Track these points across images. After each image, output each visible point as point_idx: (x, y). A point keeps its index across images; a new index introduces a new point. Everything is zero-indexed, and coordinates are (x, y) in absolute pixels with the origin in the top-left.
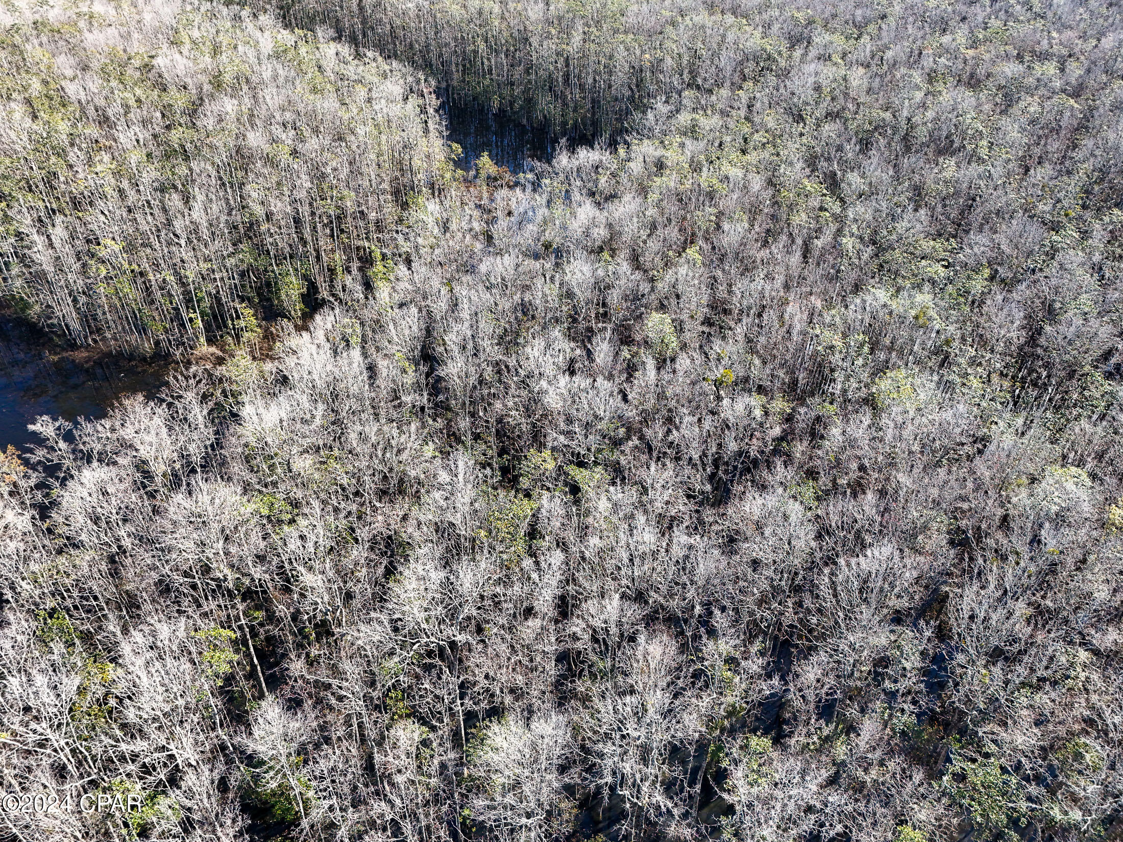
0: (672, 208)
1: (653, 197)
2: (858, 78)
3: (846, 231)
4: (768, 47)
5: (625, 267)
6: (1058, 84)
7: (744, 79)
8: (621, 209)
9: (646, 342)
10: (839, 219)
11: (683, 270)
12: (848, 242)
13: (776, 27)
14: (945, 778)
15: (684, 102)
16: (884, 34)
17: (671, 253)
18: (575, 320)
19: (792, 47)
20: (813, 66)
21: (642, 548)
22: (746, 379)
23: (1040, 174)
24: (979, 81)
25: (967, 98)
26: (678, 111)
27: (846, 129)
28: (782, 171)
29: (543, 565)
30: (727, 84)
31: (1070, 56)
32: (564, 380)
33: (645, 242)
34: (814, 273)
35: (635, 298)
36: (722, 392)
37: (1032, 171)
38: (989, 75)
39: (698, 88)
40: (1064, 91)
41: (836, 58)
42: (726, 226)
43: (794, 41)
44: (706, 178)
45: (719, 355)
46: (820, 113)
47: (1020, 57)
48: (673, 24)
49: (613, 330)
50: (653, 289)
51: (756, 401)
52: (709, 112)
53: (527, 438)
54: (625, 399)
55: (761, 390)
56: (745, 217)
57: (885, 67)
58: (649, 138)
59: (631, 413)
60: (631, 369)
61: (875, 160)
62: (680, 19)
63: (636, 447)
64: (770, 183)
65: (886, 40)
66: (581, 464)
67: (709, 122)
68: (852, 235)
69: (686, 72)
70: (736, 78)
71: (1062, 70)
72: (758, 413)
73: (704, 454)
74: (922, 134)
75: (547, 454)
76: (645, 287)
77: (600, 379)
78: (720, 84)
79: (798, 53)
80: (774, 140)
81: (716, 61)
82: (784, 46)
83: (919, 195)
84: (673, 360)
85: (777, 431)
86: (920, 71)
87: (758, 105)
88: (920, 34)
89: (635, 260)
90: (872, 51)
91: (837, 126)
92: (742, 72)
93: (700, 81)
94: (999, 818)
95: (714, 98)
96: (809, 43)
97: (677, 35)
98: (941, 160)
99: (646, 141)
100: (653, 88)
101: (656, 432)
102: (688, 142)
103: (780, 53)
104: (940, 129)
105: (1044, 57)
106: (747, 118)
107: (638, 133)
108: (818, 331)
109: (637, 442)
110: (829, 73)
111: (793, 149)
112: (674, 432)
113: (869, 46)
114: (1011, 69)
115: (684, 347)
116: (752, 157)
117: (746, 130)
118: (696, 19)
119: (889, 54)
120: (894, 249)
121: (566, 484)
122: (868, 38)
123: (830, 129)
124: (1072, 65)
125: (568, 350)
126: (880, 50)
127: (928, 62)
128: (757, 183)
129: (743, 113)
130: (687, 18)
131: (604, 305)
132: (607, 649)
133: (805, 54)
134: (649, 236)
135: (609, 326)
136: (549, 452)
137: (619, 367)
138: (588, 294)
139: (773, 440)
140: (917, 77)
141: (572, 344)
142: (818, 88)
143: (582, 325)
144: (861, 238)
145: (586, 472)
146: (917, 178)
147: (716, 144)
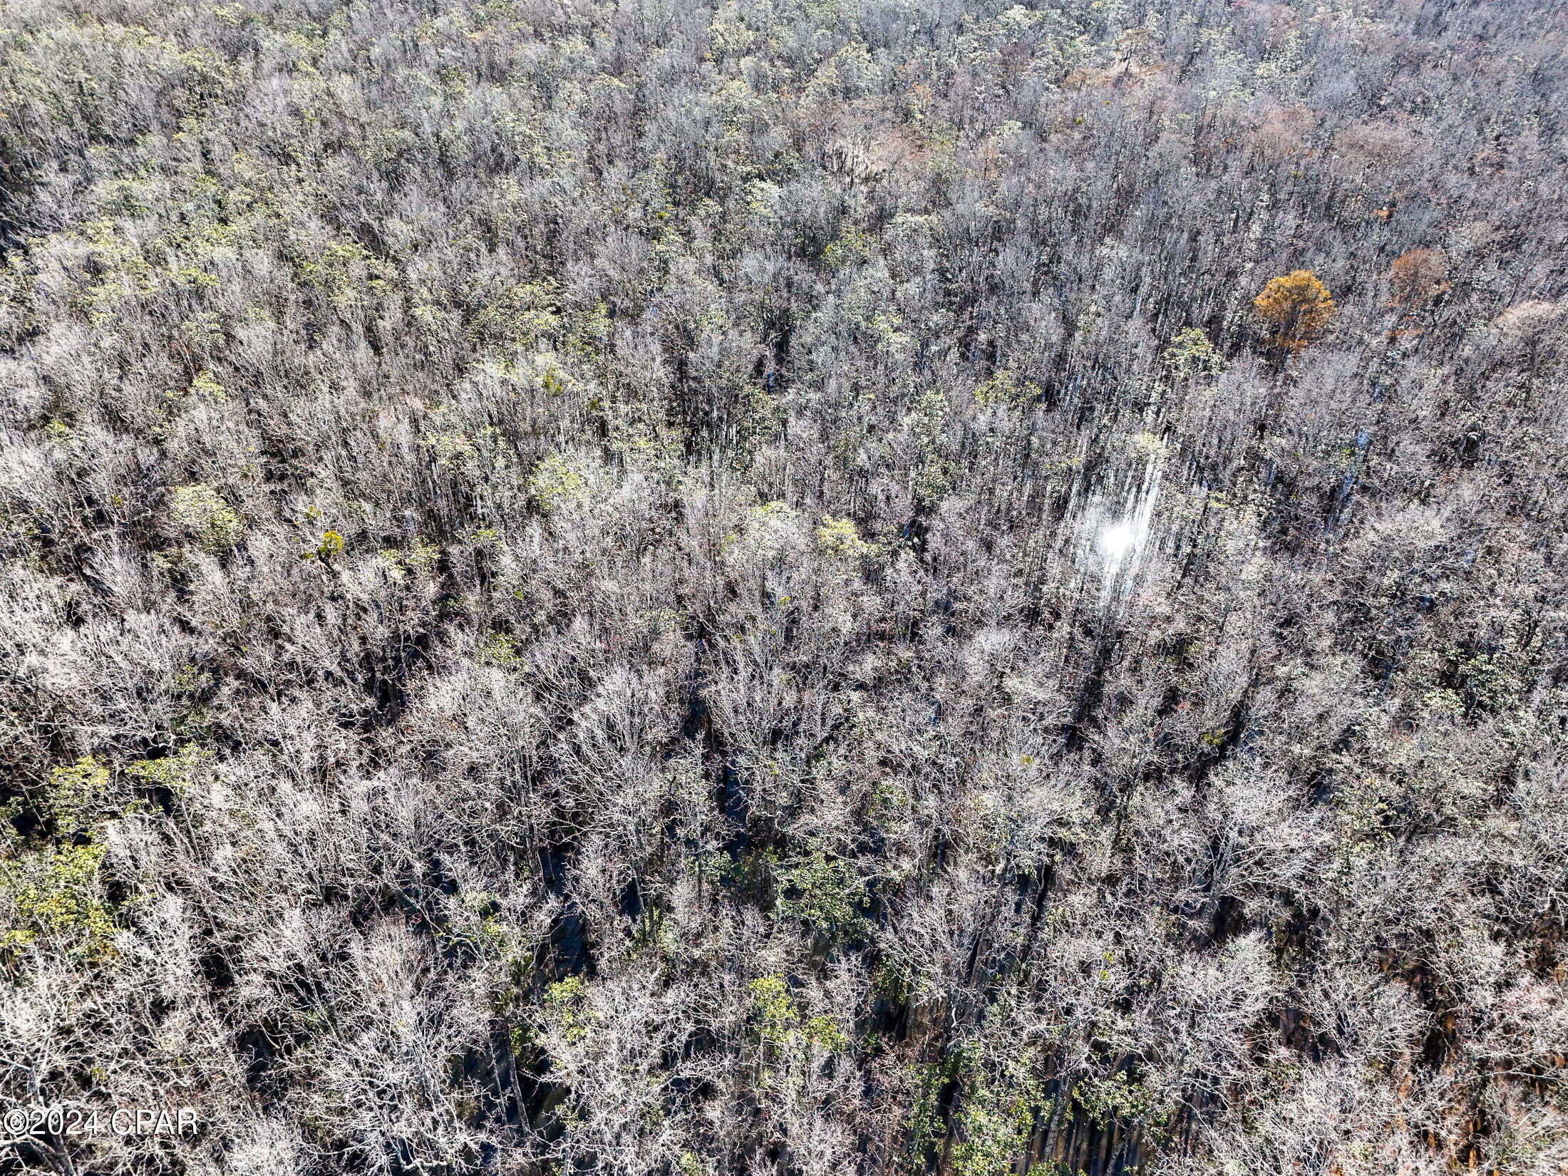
0: (143, 327)
1: (101, 318)
2: (345, 89)
3: (416, 299)
4: (197, 63)
5: (98, 435)
6: (593, 62)
7: (179, 114)
8: (55, 349)
9: (188, 535)
10: (400, 284)
11: (201, 414)
12: (425, 313)
13: (196, 34)
14: (778, 902)
15: (94, 164)
16: (357, 25)
17: (169, 394)
18: (48, 543)
19: (234, 59)
20: (275, 82)
21: (304, 828)
22: (363, 535)
23: (616, 174)
24: (503, 73)
25: (496, 96)
26: (89, 180)
27: (359, 161)
28: (293, 237)
29: (151, 929)
30: (155, 126)
31: (594, 25)
32: (66, 639)
33: (119, 390)
34: (394, 365)
35: (137, 474)
36: (336, 567)
37: (605, 174)
38: (511, 63)
39: (109, 140)
40: (604, 69)
41: (305, 66)
42: (240, 333)
43: (234, 51)
44: (177, 270)
45: (307, 515)
46: (314, 145)
47: (538, 34)
48: (21, 46)
49: (122, 536)
50: (163, 454)
51: (386, 560)
52: (143, 173)
53: (41, 752)
54: (186, 627)
55: (390, 542)
56: (266, 313)
57: (378, 70)
58: (56, 230)
59: (208, 646)
60: (180, 583)
61: (415, 196)
62: (29, 38)
63: (238, 692)
64: (282, 257)
65: (364, 33)
66: (156, 754)
67: (148, 189)
68: (426, 303)
69: (77, 118)
70: (165, 115)
71: (592, 45)
72: (397, 574)
73: (344, 658)
74: (461, 152)
75: (87, 762)
76: (147, 456)
77: (131, 617)
78: (141, 129)
79: (246, 66)
80: (261, 196)
81: (121, 94)
82: (221, 59)
83: (489, 230)
84: (242, 546)
85: (431, 589)
86: (425, 70)
87: (216, 150)
88: (405, 19)
89: (114, 419)
90: (351, 51)
91: (344, 159)
92: (170, 105)
93: (108, 130)
94: (843, 912)
95: (141, 151)
96: (257, 50)
97: (36, 64)
98: (497, 180)
99: (53, 237)
100: (30, 152)
101: (259, 657)
102: (127, 224)
103: (218, 69)
104: (480, 142)
105: (565, 31)
106: (208, 172)
107: (33, 226)
108: (432, 441)
109: (236, 684)
110: (303, 89)
111: (293, 203)
112: (288, 646)
113: (343, 44)
114: (532, 51)
115: (252, 523)
116: (239, 226)
117: (213, 188)
118: (58, 35)
119: (376, 52)
120: (485, 307)
121: (140, 793)
122: (339, 33)
123: (337, 166)
124: (600, 37)
125: (54, 591)
126: (360, 48)
127: (430, 56)
128: (262, 262)
129: (197, 164)
130: (42, 36)
131: (91, 501)
132: (309, 991)
133: (257, 67)
134: (121, 378)
135: (112, 532)
136: (90, 759)
137: (157, 587)
138: (52, 493)
139: (434, 602)
140: (425, 79)
141: (58, 580)
142: (296, 112)
143: (63, 547)
144: (438, 303)
145: (169, 762)
146: (477, 209)
147: (175, 218)
